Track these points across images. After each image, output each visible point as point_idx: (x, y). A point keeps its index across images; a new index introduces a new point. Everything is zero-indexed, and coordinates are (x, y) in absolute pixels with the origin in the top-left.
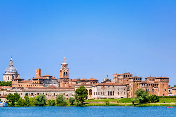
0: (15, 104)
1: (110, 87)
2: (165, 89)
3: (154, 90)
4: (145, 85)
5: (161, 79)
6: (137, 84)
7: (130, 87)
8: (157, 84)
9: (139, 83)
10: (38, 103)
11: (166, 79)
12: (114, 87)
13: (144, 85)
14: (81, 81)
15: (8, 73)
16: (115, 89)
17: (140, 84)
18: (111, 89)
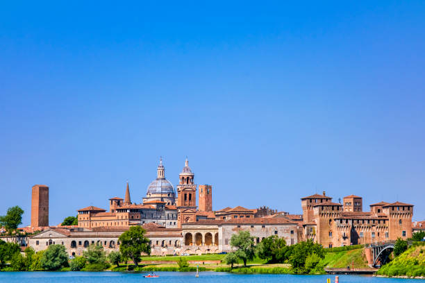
0: (5, 266)
1: (255, 226)
2: (404, 232)
3: (376, 234)
4: (347, 222)
5: (393, 207)
6: (330, 220)
7: (315, 226)
8: (384, 220)
9: (336, 217)
10: (46, 264)
11: (406, 208)
12: (266, 226)
13: (344, 222)
14: (220, 214)
15: (152, 196)
16: (267, 231)
17: (335, 220)
18: (258, 231)
